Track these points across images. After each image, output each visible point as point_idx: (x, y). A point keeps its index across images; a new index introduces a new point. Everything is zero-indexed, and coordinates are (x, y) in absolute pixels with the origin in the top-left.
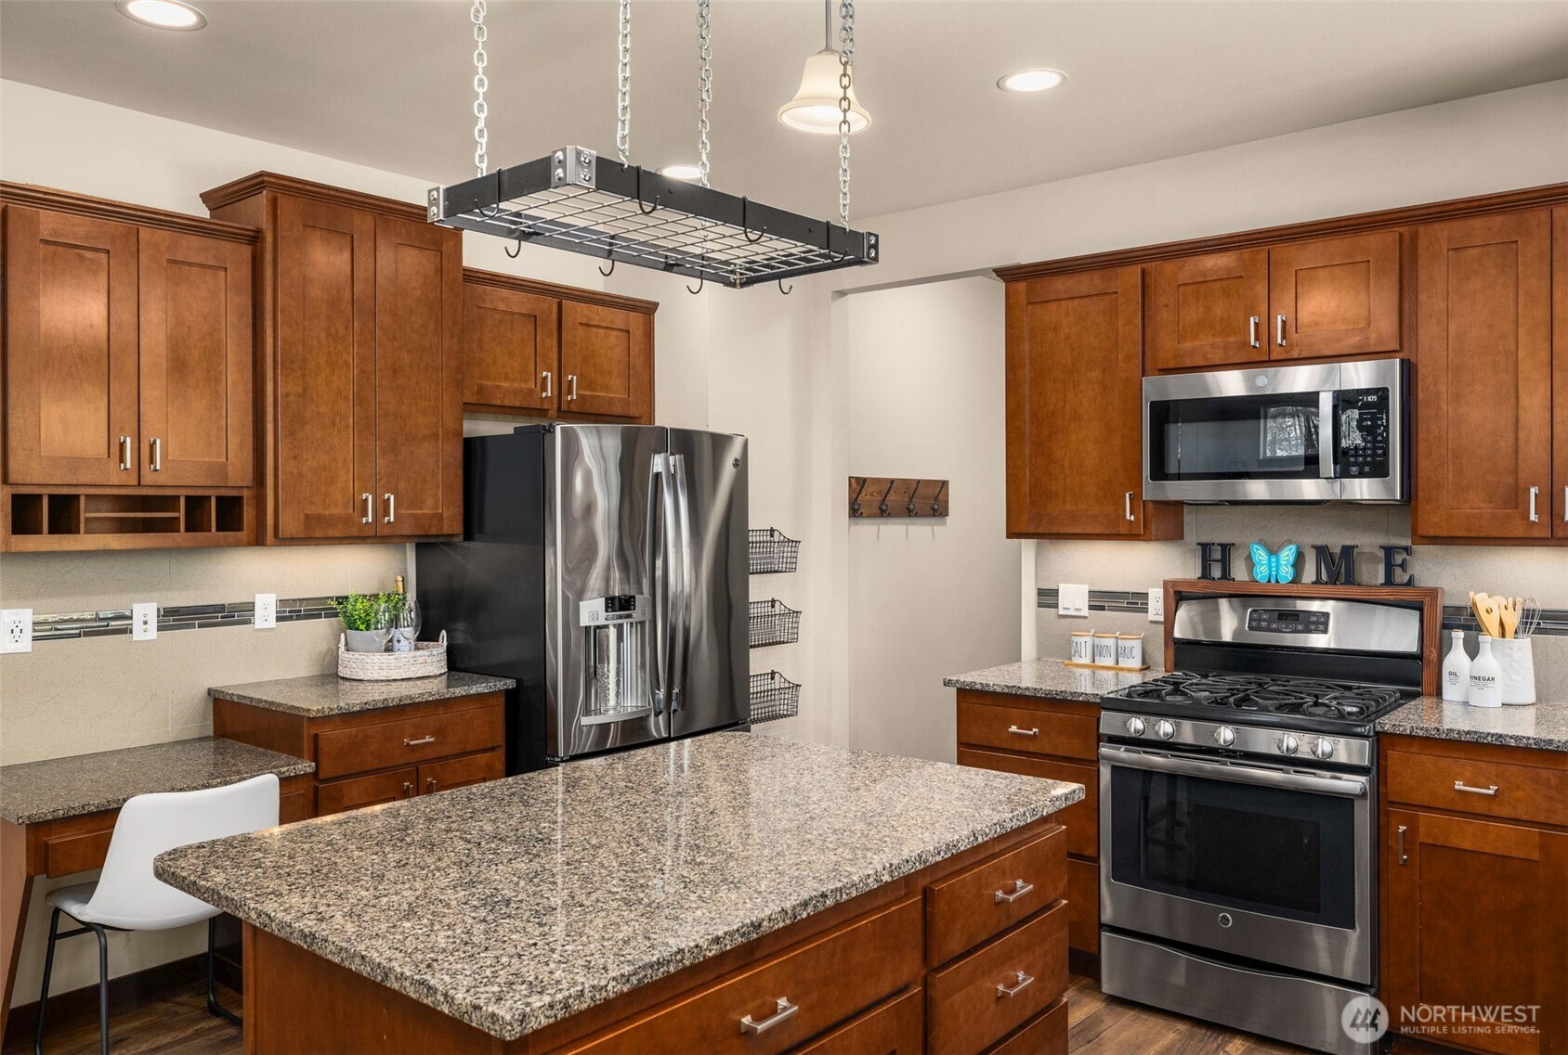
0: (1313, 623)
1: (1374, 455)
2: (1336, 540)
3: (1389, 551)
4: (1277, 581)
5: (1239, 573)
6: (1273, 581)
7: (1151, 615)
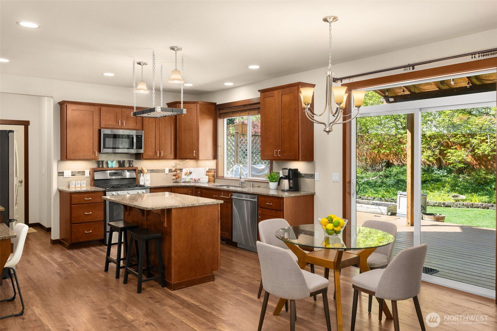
0: (120, 174)
1: (140, 146)
3: (129, 161)
4: (113, 167)
7: (86, 176)
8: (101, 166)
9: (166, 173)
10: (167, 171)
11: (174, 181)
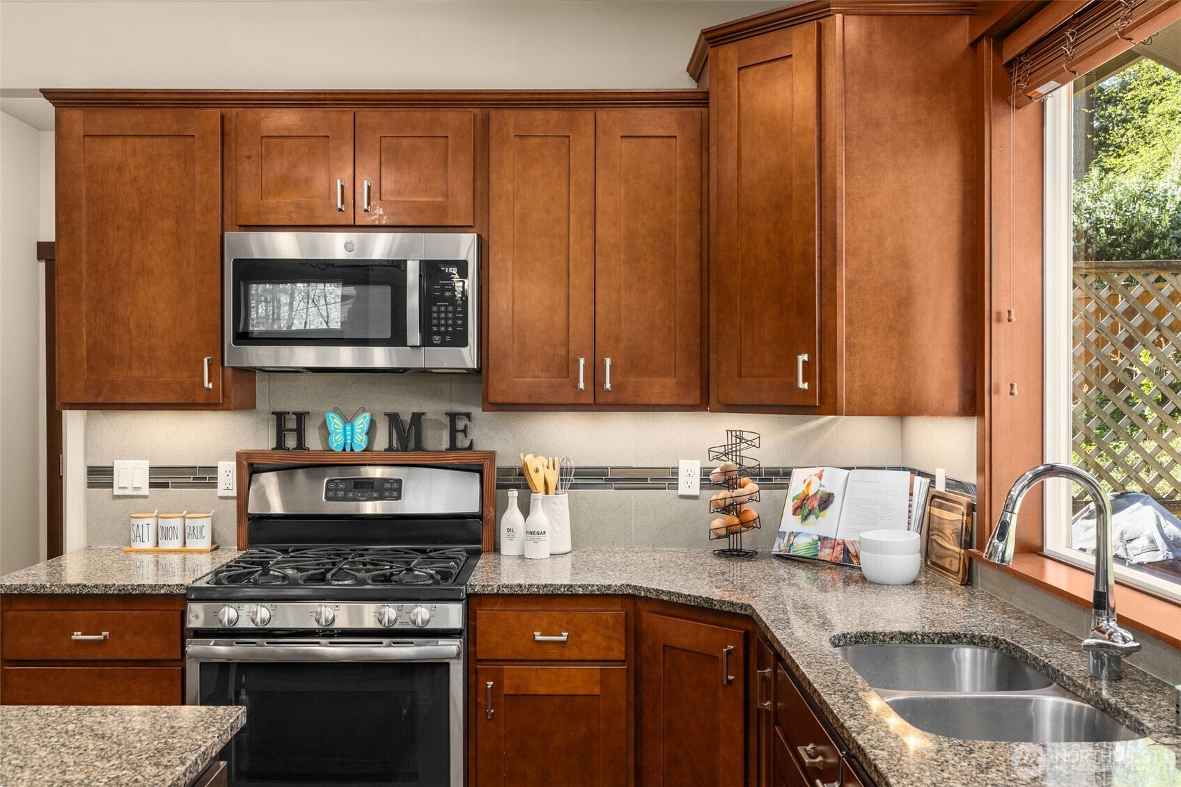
0: (387, 490)
1: (455, 325)
2: (406, 408)
3: (453, 417)
4: (352, 450)
5: (313, 442)
6: (348, 449)
7: (221, 491)
8: (291, 442)
9: (683, 490)
10: (689, 482)
11: (724, 544)
